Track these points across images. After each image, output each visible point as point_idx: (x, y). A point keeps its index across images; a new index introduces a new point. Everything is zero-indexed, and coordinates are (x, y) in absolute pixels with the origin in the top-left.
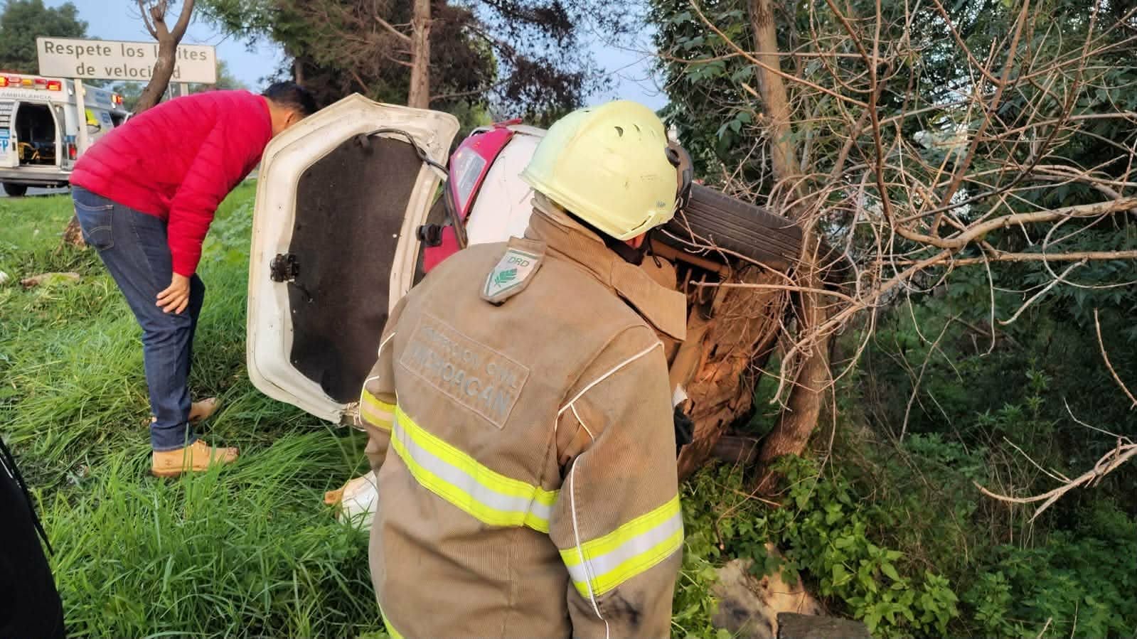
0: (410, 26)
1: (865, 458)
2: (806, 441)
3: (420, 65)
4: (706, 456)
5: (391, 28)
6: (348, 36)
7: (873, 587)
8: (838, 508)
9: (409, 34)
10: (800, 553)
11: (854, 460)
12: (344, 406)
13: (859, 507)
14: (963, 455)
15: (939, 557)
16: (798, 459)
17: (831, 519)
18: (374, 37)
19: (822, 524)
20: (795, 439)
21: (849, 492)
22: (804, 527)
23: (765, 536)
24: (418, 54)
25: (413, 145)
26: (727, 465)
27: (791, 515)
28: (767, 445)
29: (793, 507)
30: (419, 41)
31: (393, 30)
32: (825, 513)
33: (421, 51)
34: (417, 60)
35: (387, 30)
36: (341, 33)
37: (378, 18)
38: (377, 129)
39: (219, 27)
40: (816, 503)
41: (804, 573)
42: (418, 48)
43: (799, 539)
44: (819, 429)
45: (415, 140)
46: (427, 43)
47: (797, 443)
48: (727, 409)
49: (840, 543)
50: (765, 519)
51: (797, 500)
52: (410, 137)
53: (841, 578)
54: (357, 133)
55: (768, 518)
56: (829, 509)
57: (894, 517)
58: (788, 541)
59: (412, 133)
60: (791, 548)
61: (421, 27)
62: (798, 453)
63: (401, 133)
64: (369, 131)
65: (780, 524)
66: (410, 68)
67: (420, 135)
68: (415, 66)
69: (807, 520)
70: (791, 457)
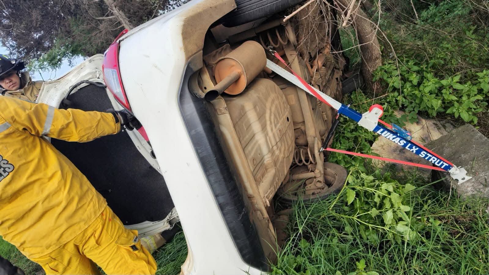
0: (110, 11)
1: (411, 43)
2: (381, 57)
3: (125, 23)
4: (341, 97)
5: (104, 18)
6: (93, 34)
7: (454, 98)
8: (414, 75)
9: (112, 14)
10: (412, 107)
11: (407, 48)
12: (166, 219)
13: (424, 66)
14: (450, 5)
15: (473, 60)
16: (383, 67)
17: (415, 82)
18: (101, 27)
19: (413, 86)
20: (375, 60)
21: (415, 64)
22: (406, 94)
23: (390, 111)
24: (121, 19)
25: (91, 84)
26: (353, 92)
27: (396, 94)
28: (364, 71)
29: (394, 89)
30: (118, 14)
31: (106, 18)
32: (411, 82)
33: (122, 17)
34: (123, 22)
35: (104, 20)
36: (90, 35)
37: (97, 18)
38: (69, 90)
39: (50, 69)
40: (404, 80)
41: (420, 113)
42: (120, 17)
43: (407, 100)
44: (383, 47)
45: (90, 80)
46: (121, 12)
47: (377, 61)
48: (336, 71)
49: (427, 90)
50: (386, 104)
51: (394, 85)
52: (87, 81)
53: (437, 104)
54: (61, 100)
55: (387, 103)
56: (411, 78)
57: (442, 58)
58: (403, 105)
59: (86, 79)
60: (406, 107)
61: (114, 8)
62: (381, 64)
63: (81, 84)
64: (65, 95)
65: (394, 101)
66: (123, 27)
67: (90, 76)
68: (124, 25)
69: (405, 90)
70: (379, 69)
